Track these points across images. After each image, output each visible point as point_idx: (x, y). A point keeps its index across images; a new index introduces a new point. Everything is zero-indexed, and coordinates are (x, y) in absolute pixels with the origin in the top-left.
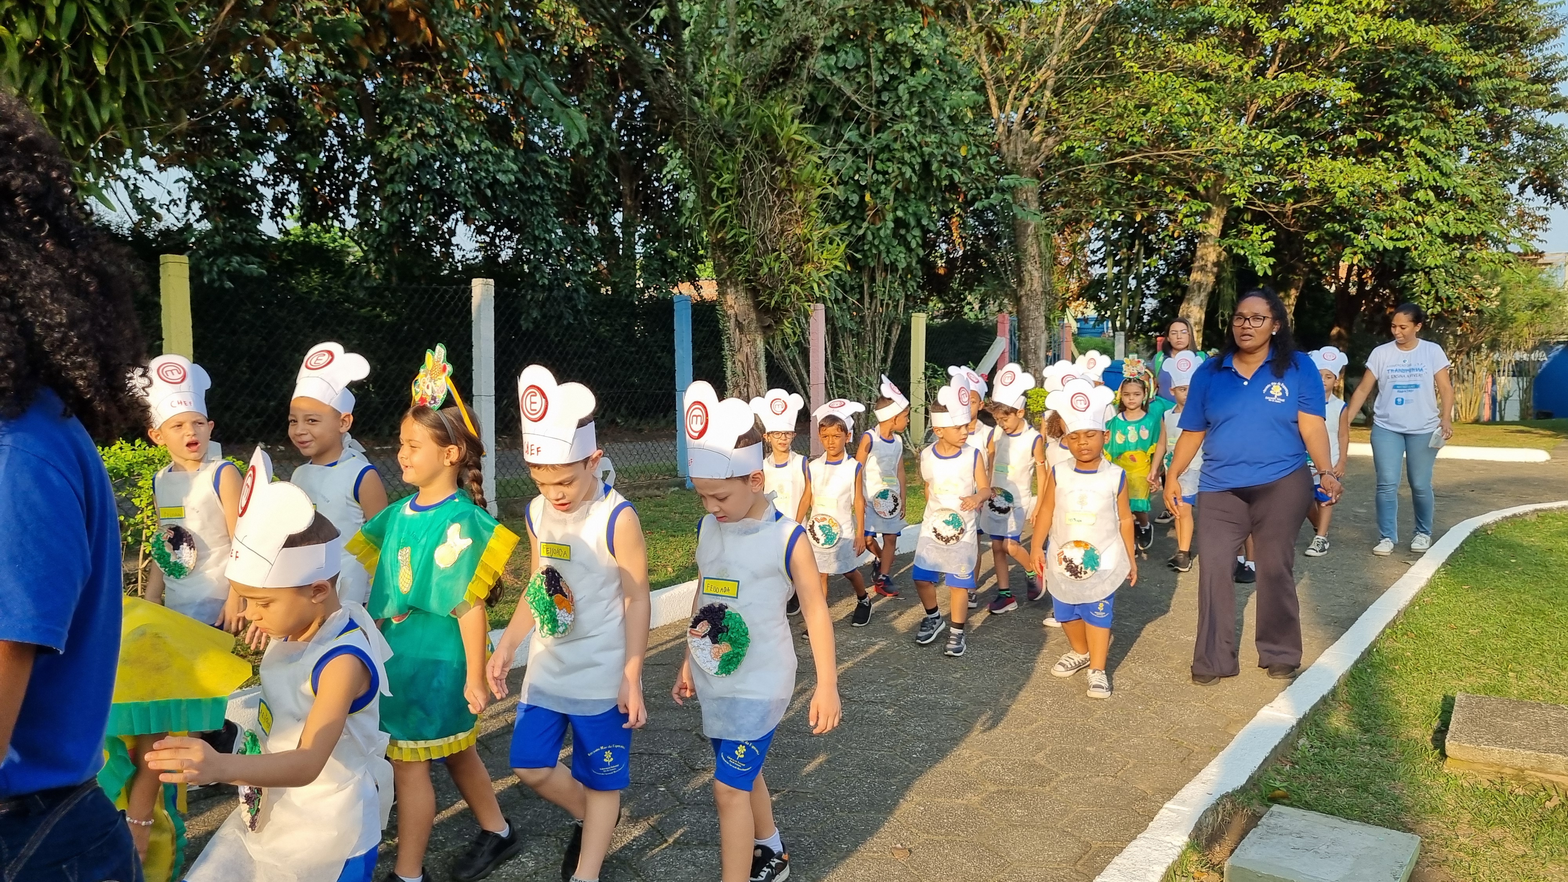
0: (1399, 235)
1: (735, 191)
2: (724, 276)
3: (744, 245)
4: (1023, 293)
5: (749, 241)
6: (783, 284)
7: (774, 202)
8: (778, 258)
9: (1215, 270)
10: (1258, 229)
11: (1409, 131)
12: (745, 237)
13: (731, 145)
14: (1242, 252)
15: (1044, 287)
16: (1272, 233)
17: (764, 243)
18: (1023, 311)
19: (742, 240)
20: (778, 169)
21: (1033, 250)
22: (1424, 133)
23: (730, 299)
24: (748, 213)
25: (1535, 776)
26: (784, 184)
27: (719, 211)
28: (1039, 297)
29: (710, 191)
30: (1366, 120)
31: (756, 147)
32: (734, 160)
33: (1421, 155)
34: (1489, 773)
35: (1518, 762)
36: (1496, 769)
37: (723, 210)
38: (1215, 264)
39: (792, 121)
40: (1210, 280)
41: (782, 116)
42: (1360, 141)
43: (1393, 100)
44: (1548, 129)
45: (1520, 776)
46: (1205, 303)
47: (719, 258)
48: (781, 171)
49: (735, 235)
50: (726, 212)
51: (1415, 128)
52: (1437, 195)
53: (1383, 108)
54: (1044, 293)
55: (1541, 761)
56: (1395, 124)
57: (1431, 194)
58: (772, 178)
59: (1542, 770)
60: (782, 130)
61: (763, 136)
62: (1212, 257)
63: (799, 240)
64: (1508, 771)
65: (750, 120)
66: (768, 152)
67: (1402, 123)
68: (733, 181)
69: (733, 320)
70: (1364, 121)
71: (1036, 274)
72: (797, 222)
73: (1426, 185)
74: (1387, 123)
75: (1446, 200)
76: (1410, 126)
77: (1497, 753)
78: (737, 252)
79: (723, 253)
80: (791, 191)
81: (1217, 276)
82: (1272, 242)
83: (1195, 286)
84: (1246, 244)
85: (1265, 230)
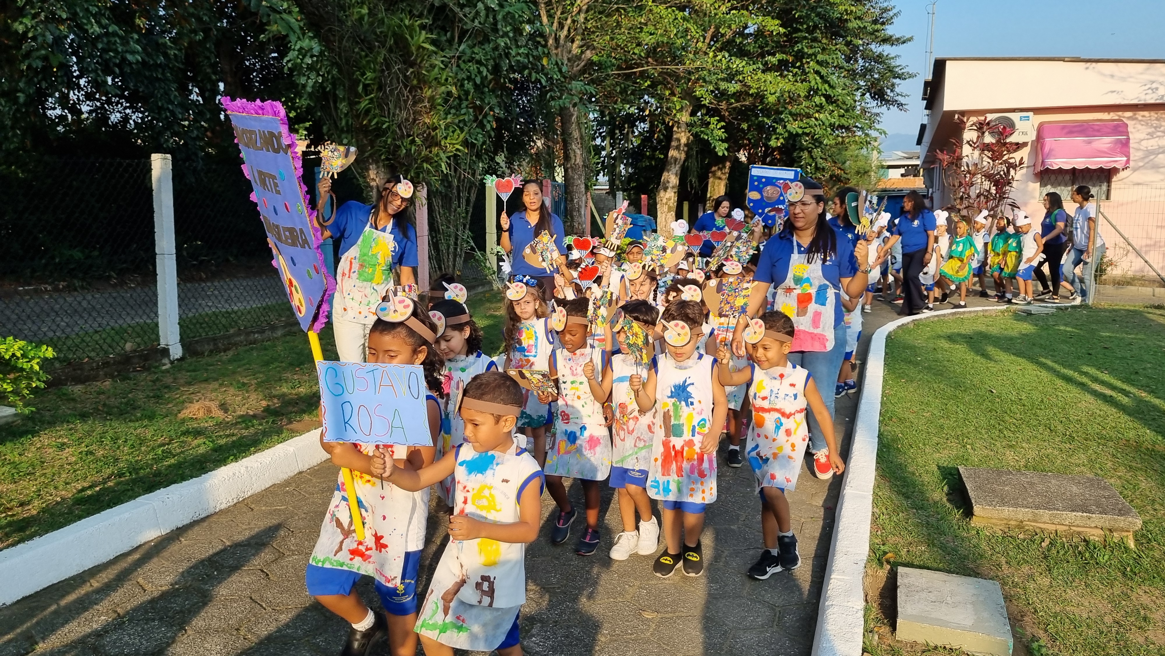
0: (805, 125)
1: (375, 87)
2: (367, 154)
3: (384, 132)
4: (569, 166)
5: (389, 127)
6: (416, 163)
7: (408, 96)
8: (413, 142)
9: (686, 149)
10: (714, 120)
11: (809, 56)
12: (387, 124)
13: (371, 49)
14: (706, 137)
15: (584, 162)
16: (723, 124)
17: (401, 129)
18: (569, 180)
19: (384, 126)
20: (411, 70)
21: (576, 134)
22: (820, 57)
23: (372, 174)
24: (387, 105)
25: (1030, 525)
26: (415, 82)
27: (364, 104)
28: (581, 169)
29: (358, 86)
30: (782, 46)
31: (390, 50)
32: (375, 61)
33: (817, 73)
34: (1000, 525)
35: (1020, 517)
36: (1005, 522)
37: (367, 102)
38: (686, 145)
39: (420, 33)
40: (682, 156)
41: (411, 28)
42: (779, 60)
43: (800, 34)
44: (880, 56)
45: (1020, 526)
46: (679, 172)
47: (362, 140)
48: (412, 73)
49: (377, 123)
50: (369, 104)
51: (815, 55)
52: (827, 100)
53: (792, 38)
54: (584, 166)
55: (1035, 515)
56: (800, 51)
57: (823, 99)
58: (405, 76)
59: (1035, 521)
60: (412, 38)
61: (396, 42)
62: (684, 140)
63: (428, 128)
64: (1013, 523)
65: (384, 29)
66: (401, 56)
67: (806, 50)
68: (375, 78)
69: (375, 190)
70: (780, 48)
71: (578, 152)
72: (427, 113)
73: (820, 93)
74: (796, 49)
75: (832, 103)
76: (810, 51)
77: (1007, 511)
78: (378, 136)
79: (366, 137)
80: (421, 89)
81: (687, 153)
82: (723, 130)
83: (672, 160)
84: (708, 132)
85: (719, 121)
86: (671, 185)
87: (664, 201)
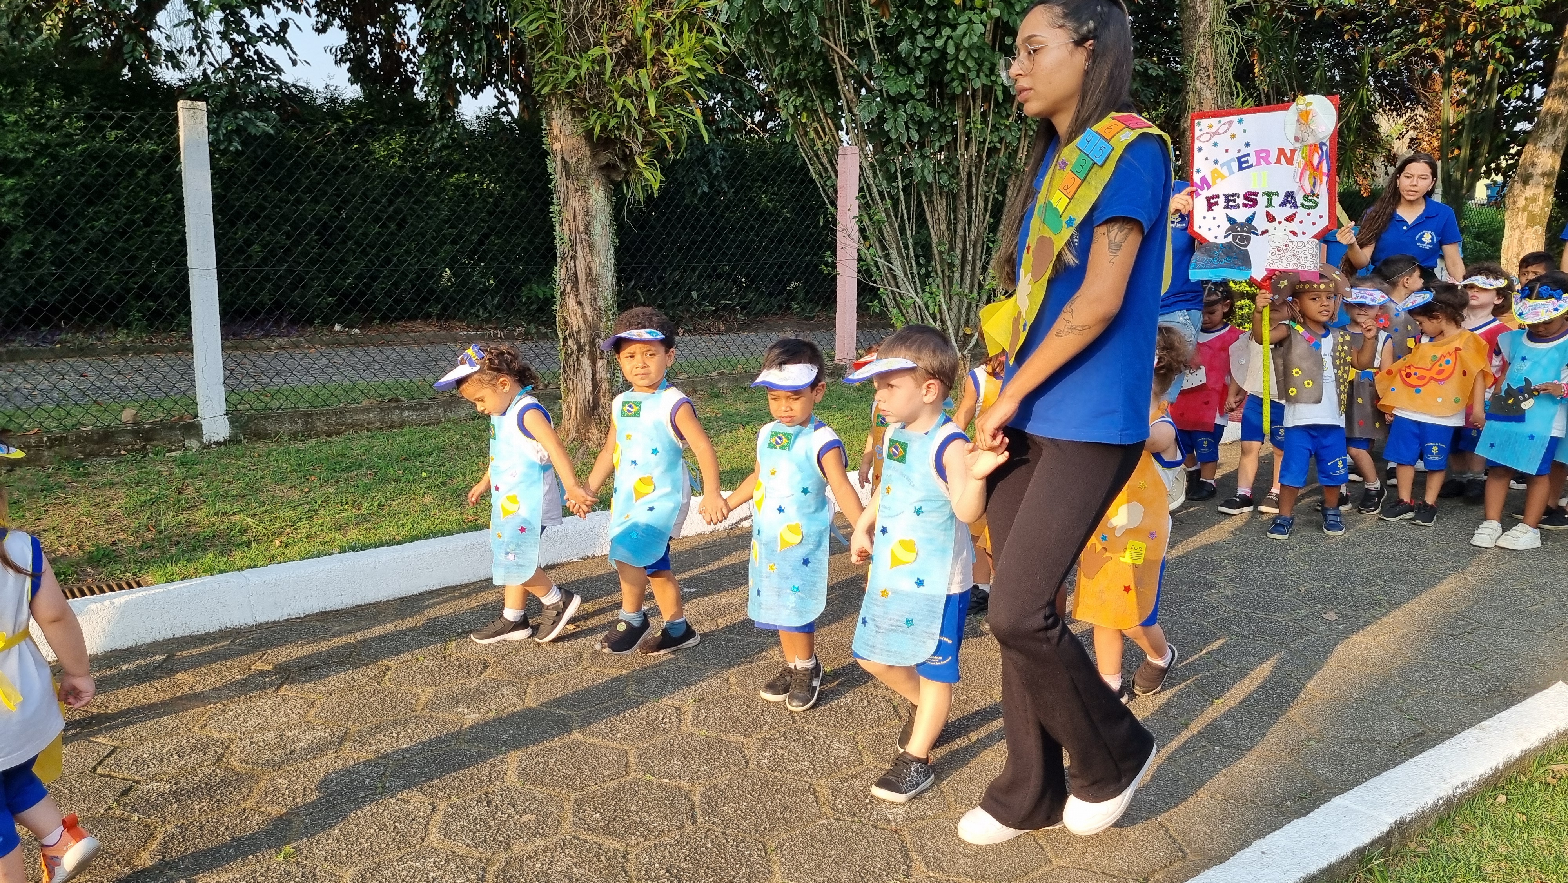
23: (556, 126)
69: (559, 158)
86: (1538, 170)
87: (1521, 203)
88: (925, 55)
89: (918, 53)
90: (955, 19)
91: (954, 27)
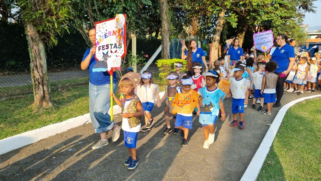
0: (269, 16)
9: (223, 26)
10: (234, 15)
14: (229, 21)
15: (168, 29)
16: (237, 16)
21: (165, 18)
28: (167, 32)
38: (222, 24)
40: (221, 29)
46: (220, 35)
57: (278, 5)
62: (222, 23)
71: (166, 25)
75: (282, 7)
81: (223, 28)
82: (237, 18)
83: (218, 31)
84: (230, 19)
85: (236, 15)
86: (216, 40)
87: (214, 45)
88: (109, 13)
89: (107, 13)
90: (115, 6)
91: (115, 8)
